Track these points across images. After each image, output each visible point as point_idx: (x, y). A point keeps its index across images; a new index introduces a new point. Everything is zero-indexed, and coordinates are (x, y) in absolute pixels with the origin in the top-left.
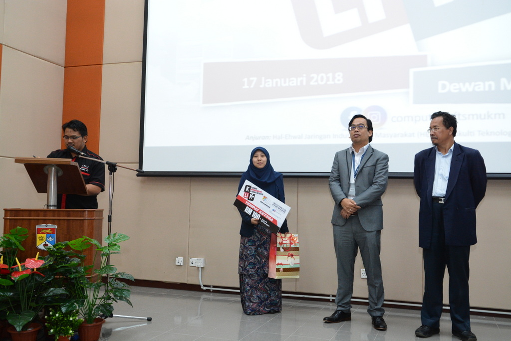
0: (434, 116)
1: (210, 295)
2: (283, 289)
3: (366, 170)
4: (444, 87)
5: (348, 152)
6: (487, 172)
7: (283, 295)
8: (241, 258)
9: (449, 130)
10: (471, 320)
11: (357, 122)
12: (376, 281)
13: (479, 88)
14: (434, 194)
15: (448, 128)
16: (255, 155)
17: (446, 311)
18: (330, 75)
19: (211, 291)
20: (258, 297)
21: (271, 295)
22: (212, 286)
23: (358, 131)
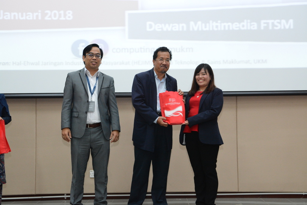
3: (103, 91)
4: (151, 26)
10: (168, 202)
11: (94, 50)
13: (175, 28)
17: (149, 197)
18: (62, 12)
23: (96, 59)
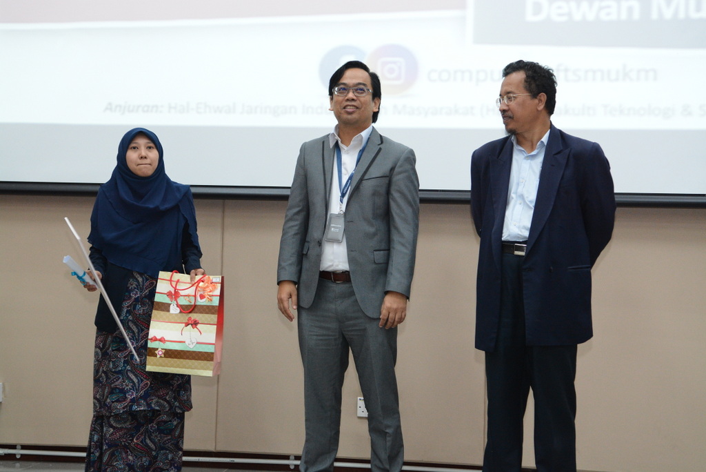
0: (510, 69)
1: (14, 467)
2: (187, 446)
3: (368, 186)
4: (538, 9)
5: (325, 144)
6: (616, 191)
7: (185, 459)
8: (97, 381)
9: (536, 101)
11: (351, 77)
12: (388, 422)
13: (608, 14)
14: (505, 237)
15: (534, 95)
16: (133, 145)
19: (18, 457)
20: (128, 465)
21: (157, 457)
22: (19, 447)
23: (355, 98)
